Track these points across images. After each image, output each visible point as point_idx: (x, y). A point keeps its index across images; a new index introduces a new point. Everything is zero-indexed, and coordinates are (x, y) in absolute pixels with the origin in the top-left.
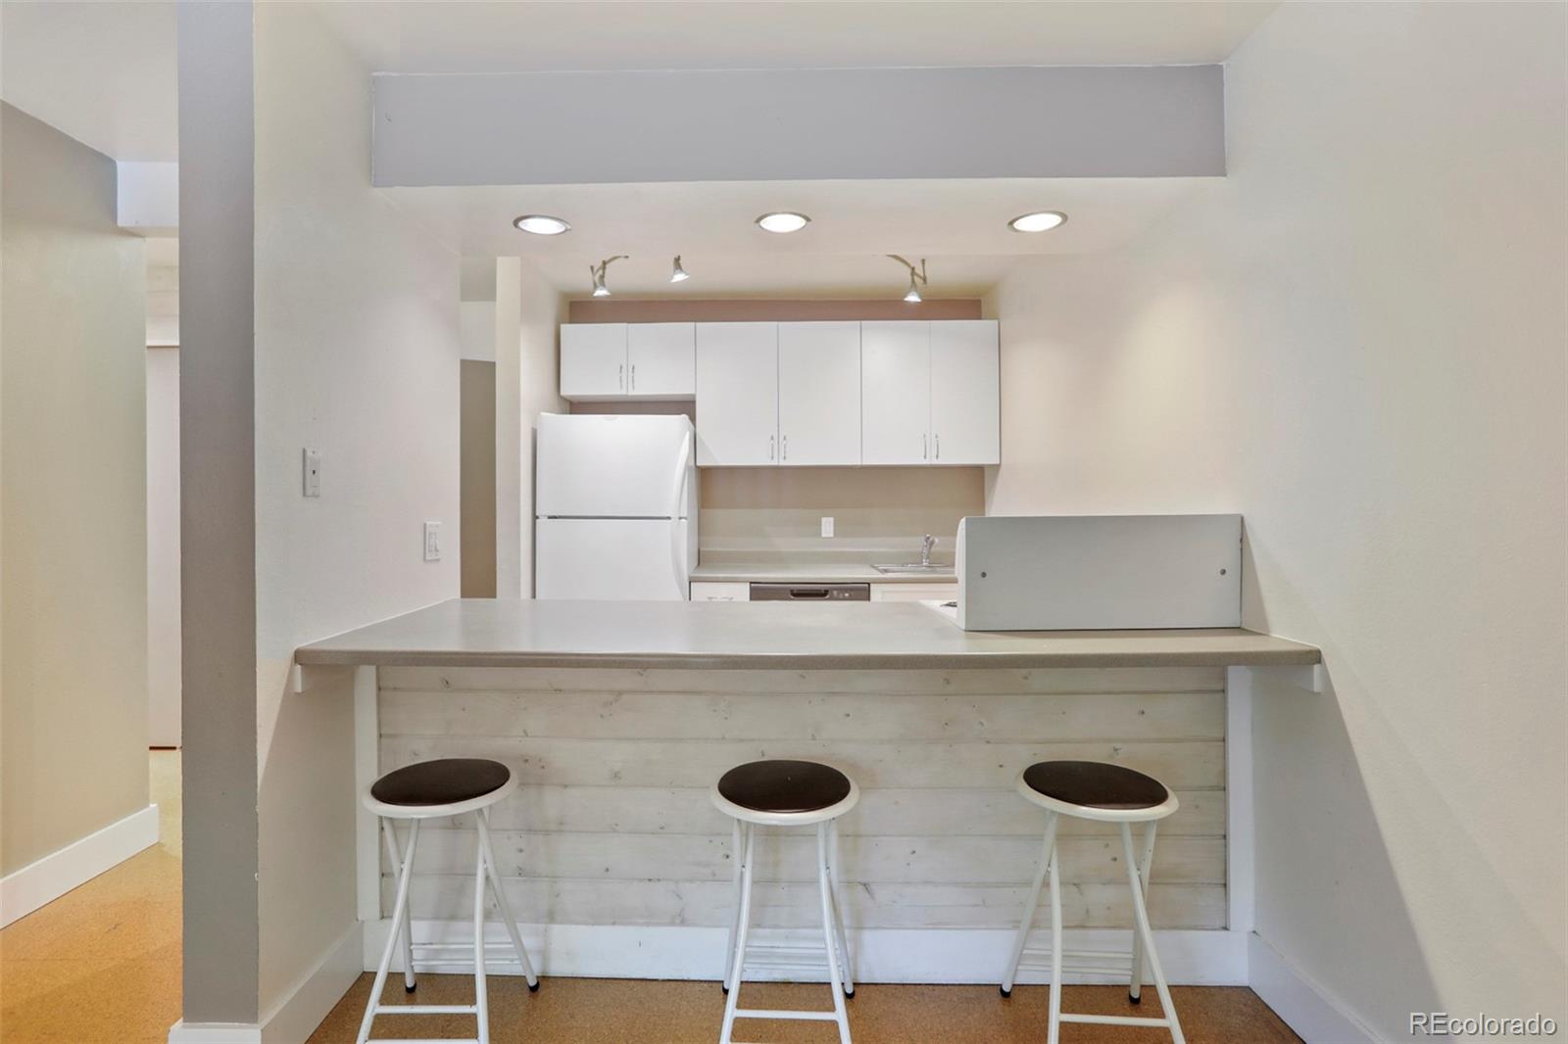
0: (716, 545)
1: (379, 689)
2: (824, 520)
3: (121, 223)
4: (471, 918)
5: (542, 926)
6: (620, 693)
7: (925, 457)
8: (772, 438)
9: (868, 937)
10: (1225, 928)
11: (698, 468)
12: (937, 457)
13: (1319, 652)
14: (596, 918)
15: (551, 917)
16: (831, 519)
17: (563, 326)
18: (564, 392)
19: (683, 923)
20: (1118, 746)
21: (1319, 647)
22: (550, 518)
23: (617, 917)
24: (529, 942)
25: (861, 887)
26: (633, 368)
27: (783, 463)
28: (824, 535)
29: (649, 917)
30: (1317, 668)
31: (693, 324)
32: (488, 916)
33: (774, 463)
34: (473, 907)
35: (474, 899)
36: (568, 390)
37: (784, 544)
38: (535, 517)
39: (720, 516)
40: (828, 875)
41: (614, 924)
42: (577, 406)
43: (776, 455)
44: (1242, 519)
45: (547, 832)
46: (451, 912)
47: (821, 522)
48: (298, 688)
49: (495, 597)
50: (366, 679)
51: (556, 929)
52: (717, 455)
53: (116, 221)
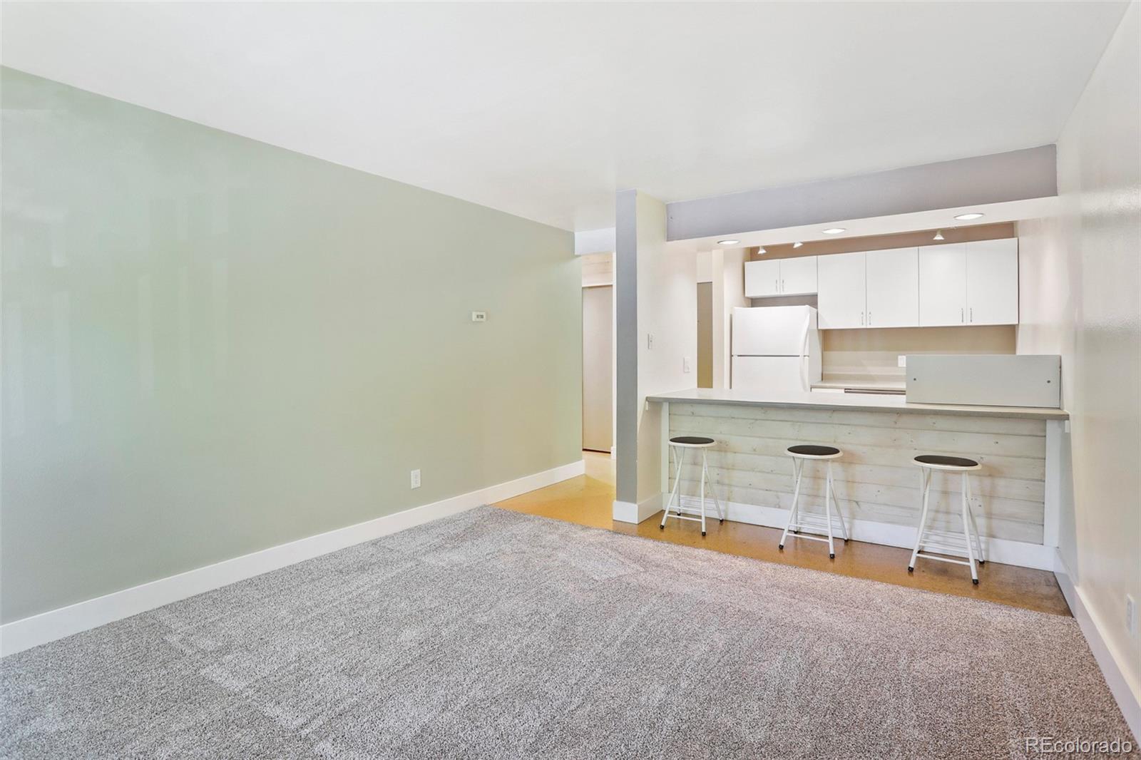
0: (833, 370)
1: (670, 414)
2: (900, 357)
3: (576, 254)
4: (700, 496)
5: (725, 502)
6: (756, 420)
7: (963, 321)
8: (862, 313)
9: (857, 522)
10: (1042, 544)
11: (819, 330)
12: (971, 321)
13: (1068, 415)
14: (745, 501)
15: (729, 499)
16: (904, 357)
17: (746, 263)
18: (747, 295)
19: (779, 507)
20: (983, 456)
21: (1069, 413)
22: (739, 356)
23: (753, 502)
24: (721, 507)
25: (854, 503)
26: (783, 282)
27: (869, 327)
28: (900, 365)
29: (766, 503)
30: (1066, 421)
31: (815, 257)
32: (705, 496)
33: (864, 327)
34: (700, 492)
35: (700, 490)
36: (749, 294)
37: (874, 370)
38: (731, 356)
39: (834, 355)
40: (830, 485)
41: (752, 504)
42: (754, 302)
43: (864, 322)
44: (1061, 357)
45: (728, 469)
46: (693, 493)
47: (897, 358)
48: (647, 409)
49: (712, 387)
50: (666, 407)
51: (731, 504)
52: (829, 323)
53: (574, 252)
